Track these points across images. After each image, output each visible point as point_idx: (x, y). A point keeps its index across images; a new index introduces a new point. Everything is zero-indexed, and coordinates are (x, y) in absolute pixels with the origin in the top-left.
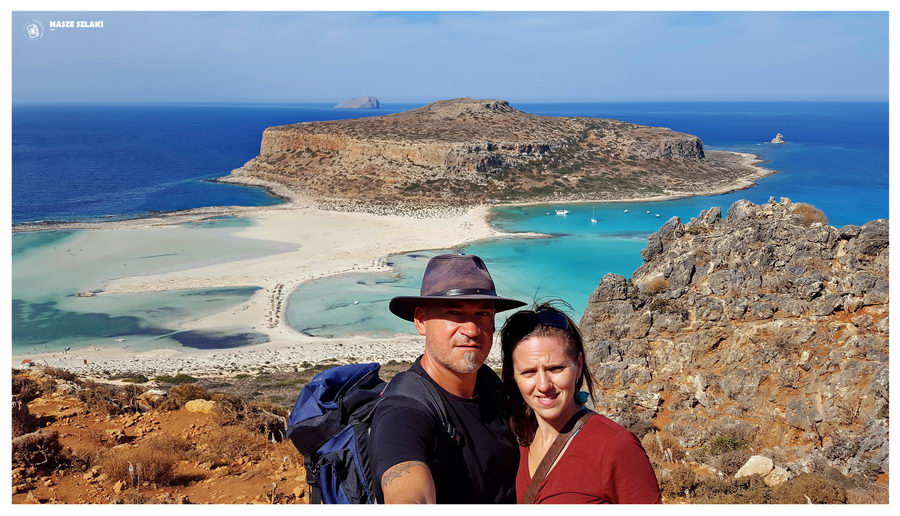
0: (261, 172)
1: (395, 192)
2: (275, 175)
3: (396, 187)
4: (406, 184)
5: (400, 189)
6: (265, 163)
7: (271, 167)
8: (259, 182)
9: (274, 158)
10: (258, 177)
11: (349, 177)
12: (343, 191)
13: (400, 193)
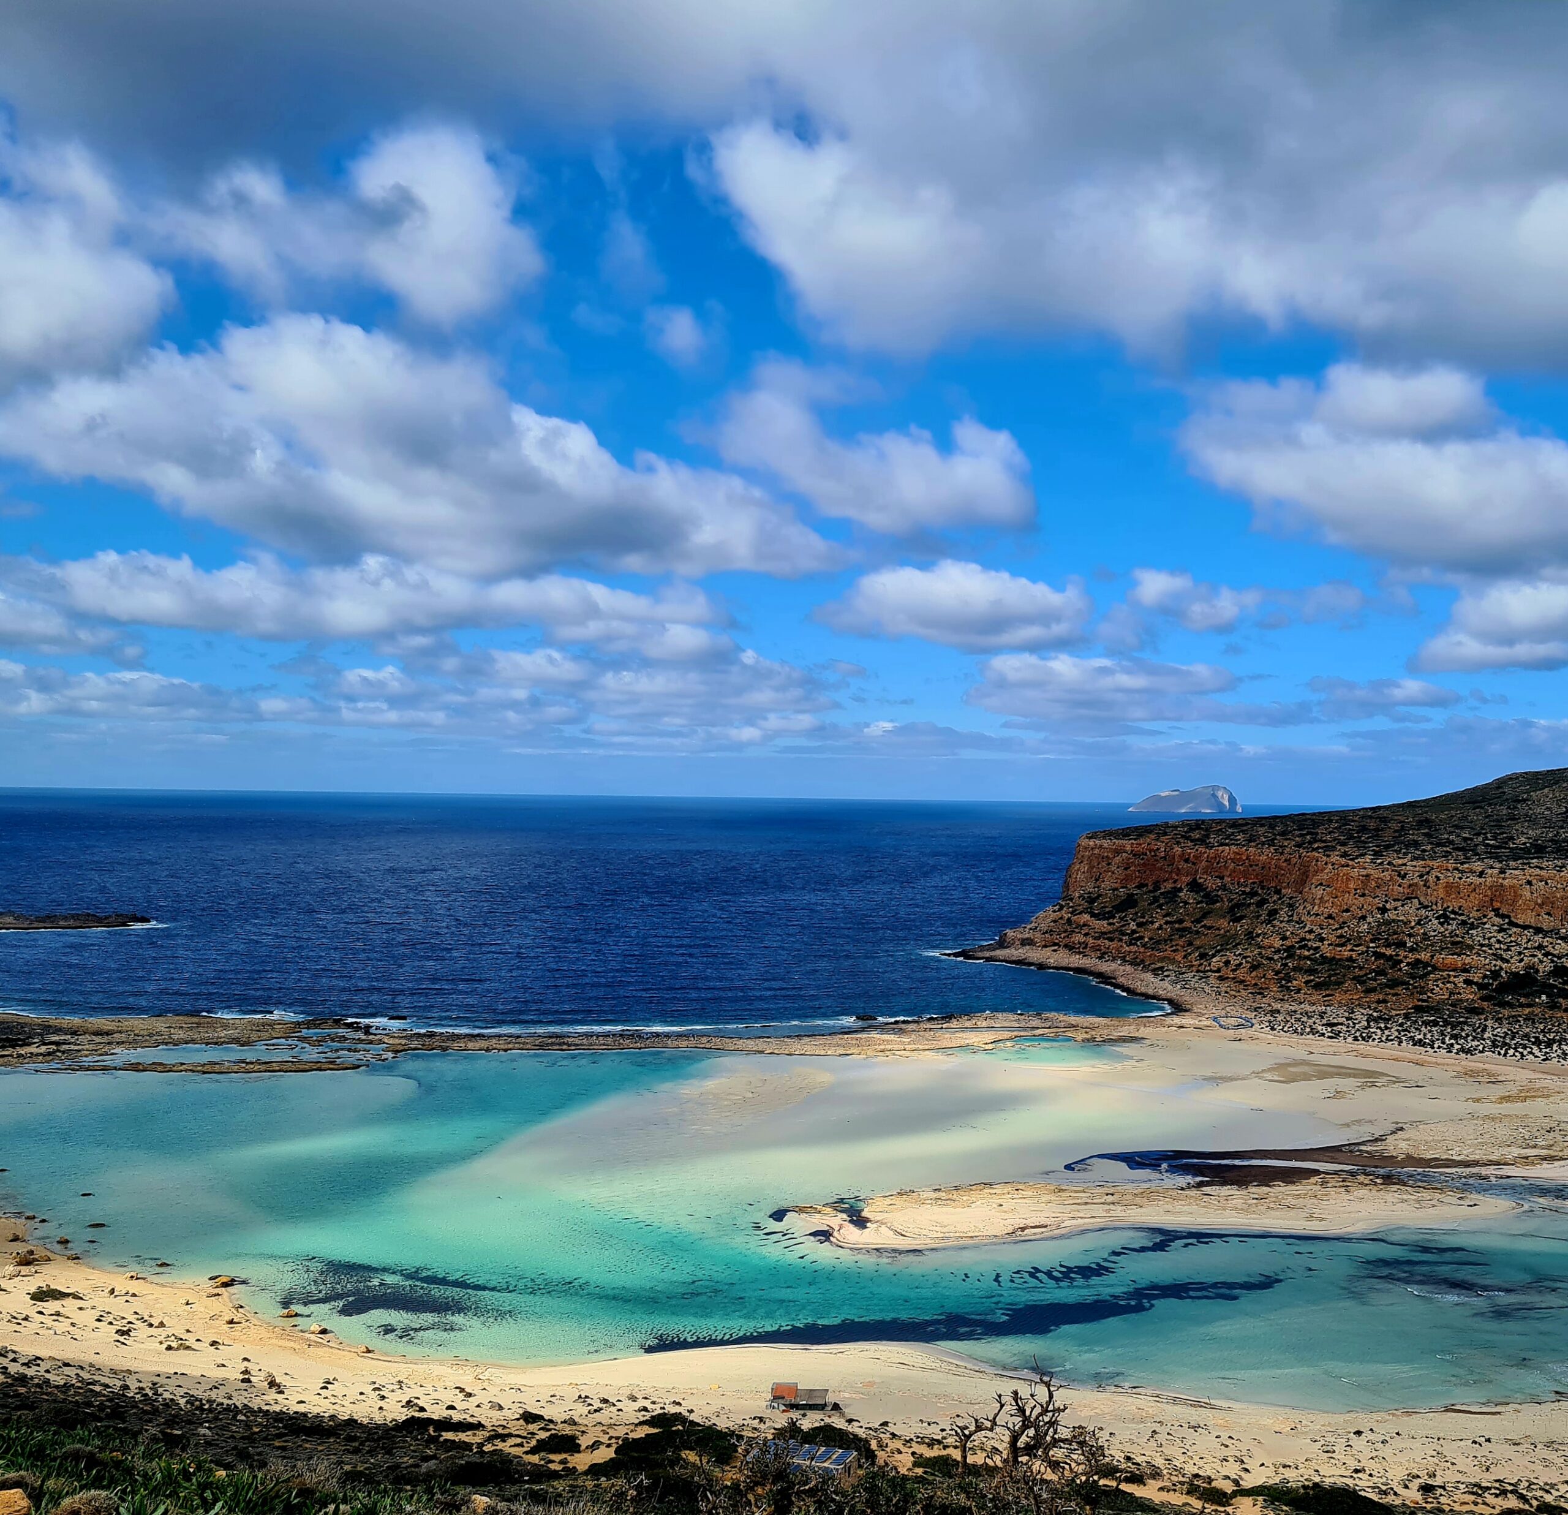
0: (1078, 938)
1: (1469, 995)
2: (1114, 945)
3: (1468, 982)
4: (1495, 974)
5: (1481, 987)
6: (1086, 917)
7: (1102, 925)
8: (1076, 961)
9: (1107, 902)
10: (1070, 947)
11: (1326, 950)
12: (1318, 987)
13: (1483, 999)
